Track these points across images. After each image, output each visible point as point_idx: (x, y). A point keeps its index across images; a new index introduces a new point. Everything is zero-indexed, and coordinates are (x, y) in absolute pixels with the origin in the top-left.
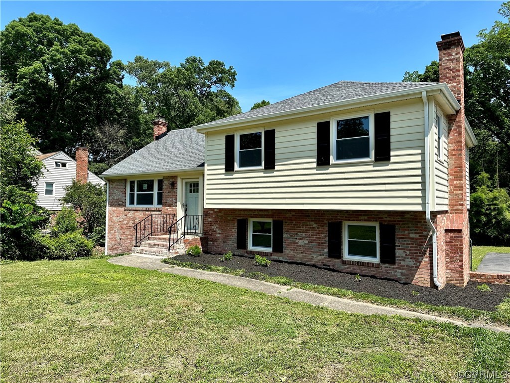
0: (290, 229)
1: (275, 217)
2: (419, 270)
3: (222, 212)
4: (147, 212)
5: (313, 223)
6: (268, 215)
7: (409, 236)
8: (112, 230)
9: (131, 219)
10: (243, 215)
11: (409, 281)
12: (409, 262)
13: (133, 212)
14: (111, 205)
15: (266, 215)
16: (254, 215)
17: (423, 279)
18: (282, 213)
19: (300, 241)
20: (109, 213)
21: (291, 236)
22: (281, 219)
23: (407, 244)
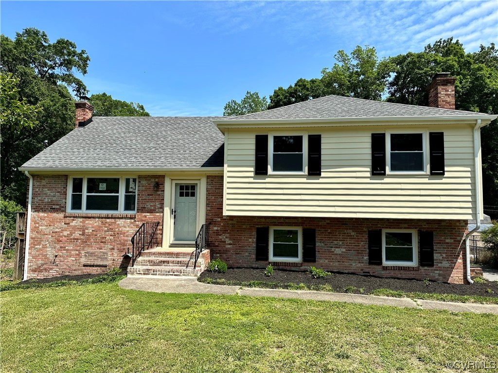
0: (325, 238)
1: (306, 226)
2: (454, 270)
3: (234, 219)
4: (108, 220)
5: (351, 231)
6: (297, 223)
7: (445, 241)
8: (39, 244)
9: (78, 228)
10: (264, 222)
11: (446, 281)
12: (445, 264)
13: (81, 220)
14: (36, 209)
15: (294, 223)
16: (278, 223)
17: (457, 278)
18: (314, 221)
19: (337, 249)
20: (32, 221)
21: (325, 245)
22: (313, 227)
23: (444, 248)
